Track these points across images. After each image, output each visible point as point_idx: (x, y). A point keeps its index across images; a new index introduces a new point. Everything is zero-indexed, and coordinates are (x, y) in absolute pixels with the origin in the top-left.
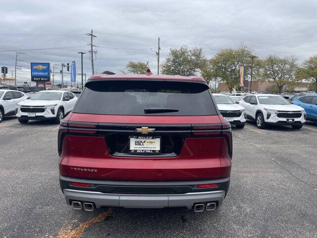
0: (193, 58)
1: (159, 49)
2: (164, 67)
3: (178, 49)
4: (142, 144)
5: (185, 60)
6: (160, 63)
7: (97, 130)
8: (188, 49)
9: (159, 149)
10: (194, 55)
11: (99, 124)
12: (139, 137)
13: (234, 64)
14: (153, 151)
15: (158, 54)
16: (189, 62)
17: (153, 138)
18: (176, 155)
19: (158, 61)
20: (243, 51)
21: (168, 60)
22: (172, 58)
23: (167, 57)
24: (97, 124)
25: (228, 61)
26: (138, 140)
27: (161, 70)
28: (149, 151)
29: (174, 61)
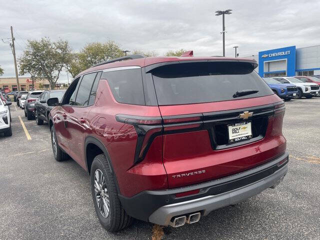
0: (60, 51)
1: (14, 39)
2: (22, 61)
3: (39, 40)
4: (237, 131)
5: (48, 53)
6: (16, 57)
7: (202, 122)
8: (52, 41)
9: (251, 134)
10: (58, 48)
11: (204, 115)
12: (236, 124)
13: (103, 58)
14: (247, 137)
15: (13, 46)
16: (55, 55)
17: (246, 124)
18: (262, 138)
19: (14, 54)
20: (111, 46)
21: (27, 53)
22: (32, 51)
23: (25, 50)
24: (201, 115)
25: (98, 55)
26: (234, 127)
27: (19, 65)
28: (244, 138)
29: (34, 54)
